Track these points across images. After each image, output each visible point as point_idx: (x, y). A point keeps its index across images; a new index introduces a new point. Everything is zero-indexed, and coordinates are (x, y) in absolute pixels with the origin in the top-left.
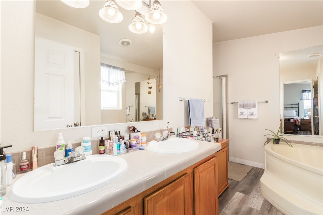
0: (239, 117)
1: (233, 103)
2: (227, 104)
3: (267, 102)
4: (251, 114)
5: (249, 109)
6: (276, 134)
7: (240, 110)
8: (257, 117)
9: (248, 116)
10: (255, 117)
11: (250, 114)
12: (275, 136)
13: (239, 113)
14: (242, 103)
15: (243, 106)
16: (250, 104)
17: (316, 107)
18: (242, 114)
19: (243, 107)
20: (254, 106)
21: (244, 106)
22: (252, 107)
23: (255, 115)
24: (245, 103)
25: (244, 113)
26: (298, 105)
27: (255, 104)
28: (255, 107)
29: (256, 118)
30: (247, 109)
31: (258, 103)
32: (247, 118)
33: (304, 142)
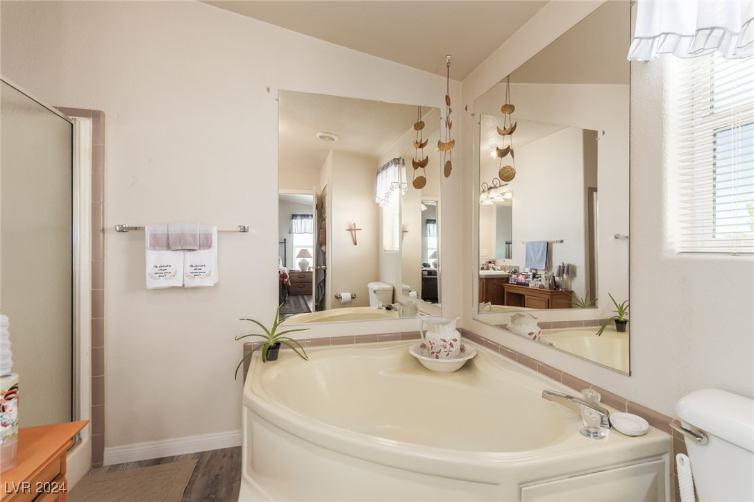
0: (152, 284)
1: (123, 230)
2: (98, 231)
3: (244, 230)
4: (197, 270)
5: (188, 254)
6: (270, 332)
7: (154, 258)
8: (216, 281)
9: (185, 278)
10: (208, 282)
11: (192, 269)
12: (267, 335)
13: (150, 269)
14: (161, 230)
15: (165, 241)
16: (194, 236)
17: (323, 248)
18: (163, 271)
19: (168, 247)
20: (206, 243)
21: (170, 241)
22: (201, 247)
23: (210, 272)
24: (174, 230)
25: (169, 269)
26: (285, 243)
27: (211, 235)
28: (209, 246)
29: (212, 285)
30: (182, 252)
31: (219, 232)
32: (181, 285)
33: (329, 338)
